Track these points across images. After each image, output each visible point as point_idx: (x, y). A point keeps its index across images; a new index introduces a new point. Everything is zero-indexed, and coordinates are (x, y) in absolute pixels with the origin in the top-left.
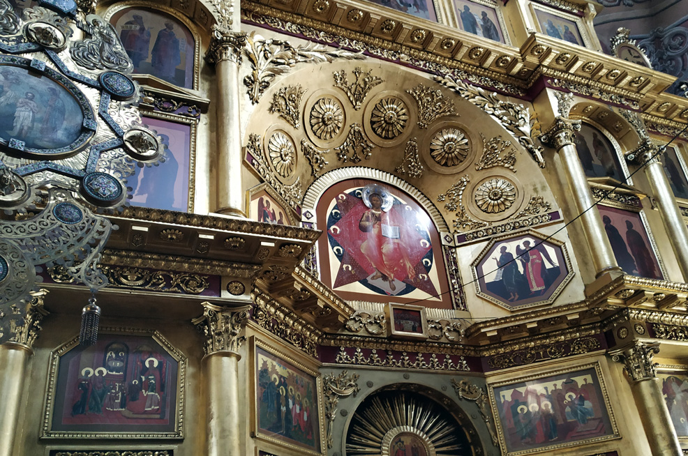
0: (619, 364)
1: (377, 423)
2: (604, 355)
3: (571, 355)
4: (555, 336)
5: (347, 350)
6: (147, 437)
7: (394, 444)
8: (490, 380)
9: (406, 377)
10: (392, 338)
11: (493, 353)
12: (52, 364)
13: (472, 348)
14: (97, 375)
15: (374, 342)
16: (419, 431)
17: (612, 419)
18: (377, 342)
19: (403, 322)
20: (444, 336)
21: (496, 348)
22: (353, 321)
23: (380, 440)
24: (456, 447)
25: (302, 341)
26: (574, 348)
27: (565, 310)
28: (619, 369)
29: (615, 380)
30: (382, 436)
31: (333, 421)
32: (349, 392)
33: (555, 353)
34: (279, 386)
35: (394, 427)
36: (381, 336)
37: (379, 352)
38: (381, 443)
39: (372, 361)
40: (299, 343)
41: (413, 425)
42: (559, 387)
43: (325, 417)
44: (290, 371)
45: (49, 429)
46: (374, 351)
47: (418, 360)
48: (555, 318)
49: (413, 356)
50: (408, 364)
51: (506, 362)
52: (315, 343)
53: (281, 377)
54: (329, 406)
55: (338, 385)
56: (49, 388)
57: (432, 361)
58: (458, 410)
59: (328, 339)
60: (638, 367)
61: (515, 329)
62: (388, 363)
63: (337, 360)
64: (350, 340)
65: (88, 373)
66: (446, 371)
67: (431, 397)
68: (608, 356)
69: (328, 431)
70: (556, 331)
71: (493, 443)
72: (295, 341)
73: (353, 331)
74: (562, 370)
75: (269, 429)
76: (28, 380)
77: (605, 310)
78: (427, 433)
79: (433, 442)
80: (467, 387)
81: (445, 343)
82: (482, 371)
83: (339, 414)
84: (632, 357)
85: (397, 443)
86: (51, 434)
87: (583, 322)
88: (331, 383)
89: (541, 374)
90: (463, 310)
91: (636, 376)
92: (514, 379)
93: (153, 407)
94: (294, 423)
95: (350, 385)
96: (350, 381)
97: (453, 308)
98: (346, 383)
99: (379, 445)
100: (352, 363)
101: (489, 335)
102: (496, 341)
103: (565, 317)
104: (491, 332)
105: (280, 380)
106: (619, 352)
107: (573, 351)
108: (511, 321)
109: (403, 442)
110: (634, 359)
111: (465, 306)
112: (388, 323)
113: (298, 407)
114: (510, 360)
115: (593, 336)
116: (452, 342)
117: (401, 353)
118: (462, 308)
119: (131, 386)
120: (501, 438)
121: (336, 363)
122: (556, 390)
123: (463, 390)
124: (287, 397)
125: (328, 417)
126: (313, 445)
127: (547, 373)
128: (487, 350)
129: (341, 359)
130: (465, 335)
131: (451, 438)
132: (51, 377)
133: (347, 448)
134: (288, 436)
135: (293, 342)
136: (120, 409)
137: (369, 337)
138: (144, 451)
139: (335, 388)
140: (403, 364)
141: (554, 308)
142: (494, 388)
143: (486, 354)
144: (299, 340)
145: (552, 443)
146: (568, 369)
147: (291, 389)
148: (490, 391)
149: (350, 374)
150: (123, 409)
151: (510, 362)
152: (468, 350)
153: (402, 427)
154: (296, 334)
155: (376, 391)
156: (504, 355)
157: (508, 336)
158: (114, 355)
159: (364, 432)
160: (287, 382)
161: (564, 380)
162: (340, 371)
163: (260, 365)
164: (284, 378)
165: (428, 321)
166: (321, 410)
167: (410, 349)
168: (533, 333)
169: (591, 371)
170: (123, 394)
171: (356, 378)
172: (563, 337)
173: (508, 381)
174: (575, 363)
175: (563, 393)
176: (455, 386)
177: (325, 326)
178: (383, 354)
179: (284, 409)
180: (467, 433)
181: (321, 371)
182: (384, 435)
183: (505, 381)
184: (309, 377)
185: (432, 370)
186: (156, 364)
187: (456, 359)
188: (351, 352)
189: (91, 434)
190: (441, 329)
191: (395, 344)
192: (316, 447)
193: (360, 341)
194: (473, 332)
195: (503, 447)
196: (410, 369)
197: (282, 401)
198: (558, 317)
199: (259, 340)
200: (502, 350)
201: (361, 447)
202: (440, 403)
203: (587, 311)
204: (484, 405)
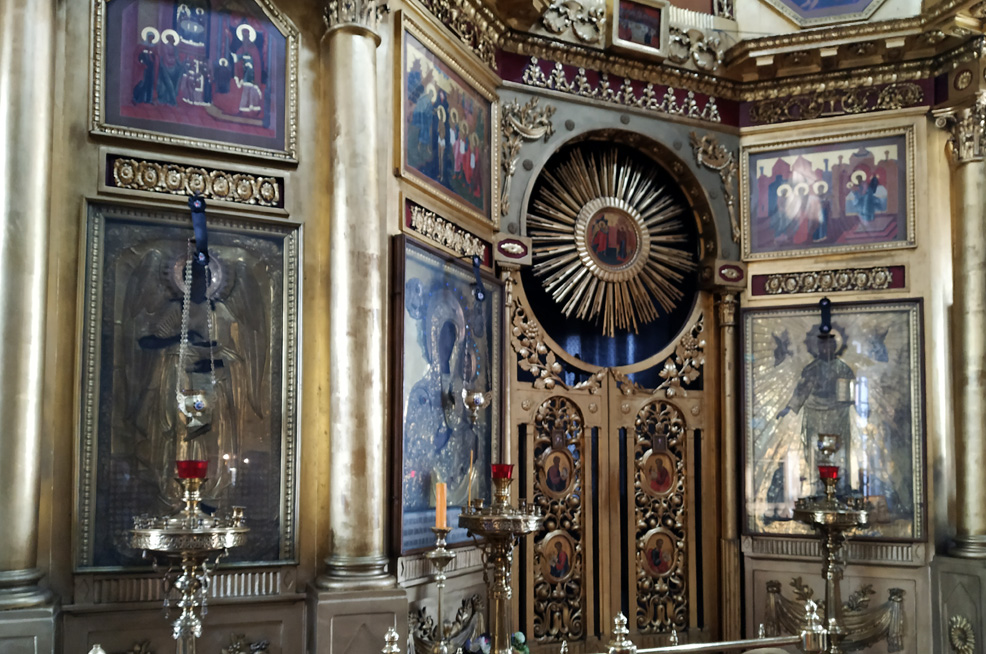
0: (943, 133)
1: (574, 189)
2: (925, 114)
3: (876, 110)
4: (860, 76)
5: (541, 63)
6: (245, 153)
7: (594, 223)
8: (746, 141)
9: (624, 121)
10: (612, 50)
11: (760, 95)
12: (96, 15)
13: (730, 85)
14: (166, 41)
15: (583, 56)
16: (631, 208)
17: (910, 218)
18: (587, 56)
19: (632, 25)
20: (690, 60)
21: (766, 88)
22: (555, 14)
23: (574, 214)
24: (680, 238)
25: (475, 37)
26: (883, 100)
27: (885, 31)
28: (940, 141)
29: (930, 157)
30: (578, 208)
31: (512, 175)
32: (538, 133)
33: (853, 104)
34: (436, 105)
35: (597, 197)
36: (596, 46)
37: (589, 73)
38: (575, 219)
39: (577, 87)
40: (469, 39)
41: (624, 198)
42: (846, 161)
43: (500, 167)
44: (455, 84)
45: (102, 121)
46: (582, 72)
47: (646, 95)
48: (867, 42)
49: (639, 86)
50: (631, 99)
51: (776, 113)
52: (494, 45)
53: (440, 90)
54: (507, 151)
55: (524, 120)
56: (95, 53)
57: (667, 99)
58: (692, 182)
59: (515, 40)
60: (970, 139)
61: (800, 58)
62: (600, 93)
63: (525, 78)
64: (548, 47)
65: (151, 37)
66: (685, 119)
67: (656, 158)
68: (931, 118)
69: (503, 189)
70: (862, 68)
71: (733, 236)
72: (463, 33)
73: (552, 32)
74: (856, 134)
75: (421, 169)
76: (62, 36)
77: (948, 37)
78: (642, 213)
79: (649, 227)
80: (711, 148)
81: (691, 71)
82: (737, 124)
83: (521, 164)
84: (966, 122)
85: (598, 222)
86: (106, 128)
87: (909, 56)
88: (514, 115)
89: (824, 138)
90: (728, 18)
91: (964, 153)
92: (783, 143)
93: (251, 107)
94: (456, 168)
95: (542, 124)
96: (542, 116)
97: (713, 13)
98: (535, 119)
99: (572, 221)
100: (547, 87)
101: (760, 63)
102: (769, 75)
103: (882, 42)
104: (764, 58)
105: (439, 97)
106: (948, 112)
107: (881, 104)
108: (799, 43)
109: (606, 222)
110: (968, 125)
111: (731, 12)
112: (609, 25)
113: (463, 145)
114: (783, 111)
115: (916, 82)
116: (702, 71)
117: (621, 80)
118: (727, 14)
119: (218, 69)
120: (745, 232)
121: (523, 82)
122: (840, 165)
123: (705, 152)
124: (447, 125)
125: (505, 168)
126: (481, 206)
127: (833, 137)
128: (751, 91)
129: (530, 78)
130: (723, 61)
131: (675, 225)
132: (96, 35)
133: (528, 219)
134: (447, 185)
135: (460, 34)
136: (204, 104)
137: (577, 46)
138: (241, 173)
139: (518, 123)
140: (622, 98)
141: (871, 25)
142: (750, 154)
143: (749, 97)
144: (469, 33)
145: (816, 245)
146: (866, 133)
147: (454, 114)
148: (744, 158)
149: (543, 104)
150: (208, 104)
151: (783, 114)
152: (724, 87)
153: (607, 199)
154: (465, 22)
155: (578, 138)
156: (777, 102)
157: (788, 70)
158: (189, 12)
159: (555, 200)
160: (449, 101)
161: (856, 151)
162: (528, 99)
163: (410, 65)
164: (444, 93)
165: (671, 29)
166: (496, 156)
167: (636, 74)
168: (829, 65)
169: (900, 140)
170: (206, 79)
171: (550, 112)
172: (870, 79)
173: (773, 144)
174: (879, 125)
175: (849, 171)
176: (694, 144)
177: (510, 15)
178: (594, 78)
179: (442, 142)
180: (698, 220)
181: (500, 93)
182: (581, 207)
183: (769, 145)
184: (482, 100)
185: (665, 115)
186: (253, 37)
187: (702, 100)
188: (547, 67)
189: (164, 137)
190: (689, 45)
191: (614, 63)
192: (484, 211)
193: (563, 51)
194: (737, 58)
195: (746, 246)
196: (632, 108)
197: (441, 129)
198: (872, 42)
199: (409, 20)
200: (773, 93)
201: (547, 221)
202: (668, 169)
203: (918, 36)
204: (730, 179)
